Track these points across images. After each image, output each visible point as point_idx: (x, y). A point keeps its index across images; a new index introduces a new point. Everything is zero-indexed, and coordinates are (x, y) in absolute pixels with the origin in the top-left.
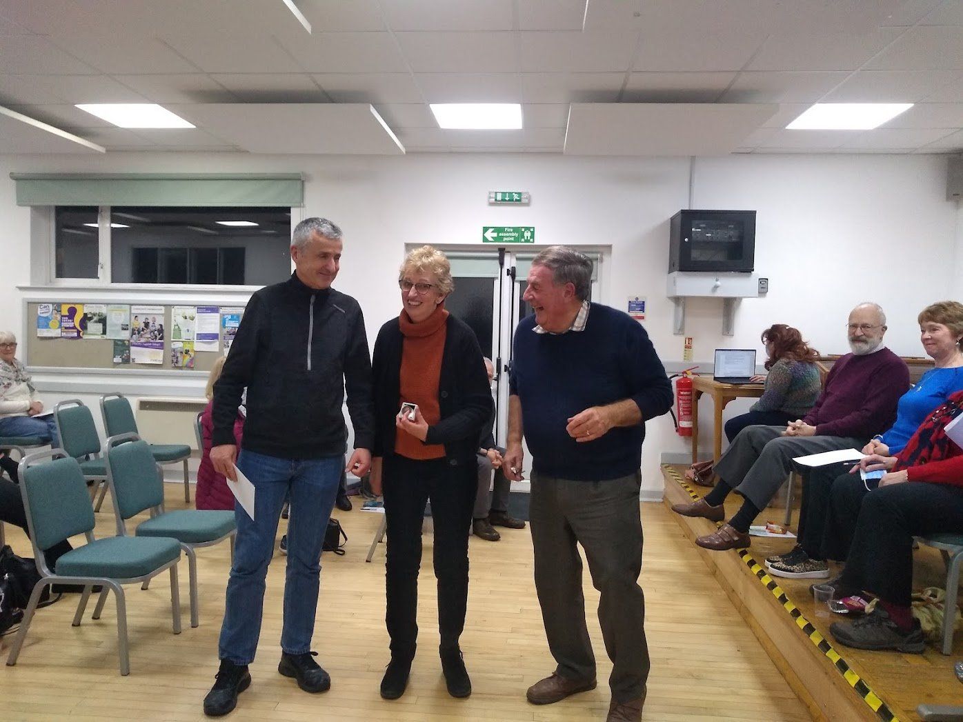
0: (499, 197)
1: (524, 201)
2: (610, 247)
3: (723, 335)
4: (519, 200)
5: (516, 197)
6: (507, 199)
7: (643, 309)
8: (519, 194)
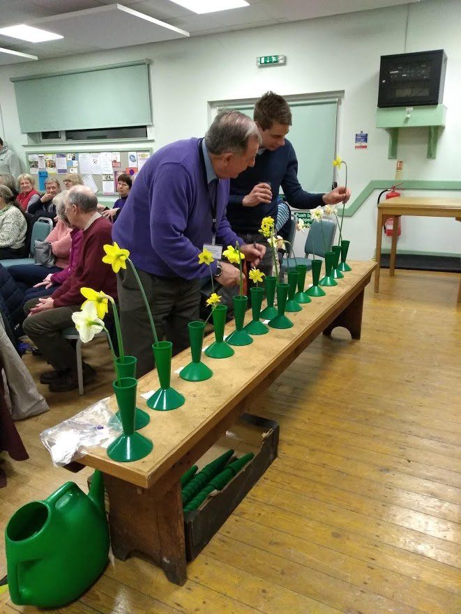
0: (263, 61)
1: (281, 62)
2: (343, 92)
3: (428, 158)
4: (277, 62)
5: (274, 59)
6: (268, 61)
7: (366, 140)
8: (276, 57)
